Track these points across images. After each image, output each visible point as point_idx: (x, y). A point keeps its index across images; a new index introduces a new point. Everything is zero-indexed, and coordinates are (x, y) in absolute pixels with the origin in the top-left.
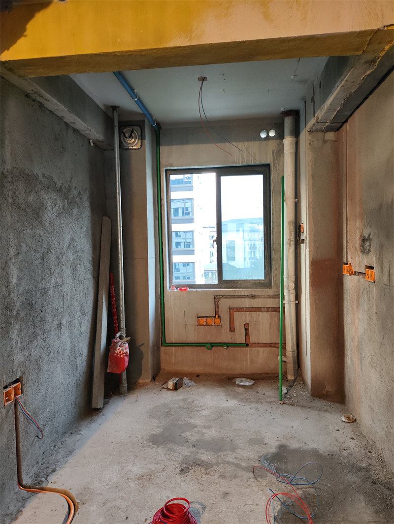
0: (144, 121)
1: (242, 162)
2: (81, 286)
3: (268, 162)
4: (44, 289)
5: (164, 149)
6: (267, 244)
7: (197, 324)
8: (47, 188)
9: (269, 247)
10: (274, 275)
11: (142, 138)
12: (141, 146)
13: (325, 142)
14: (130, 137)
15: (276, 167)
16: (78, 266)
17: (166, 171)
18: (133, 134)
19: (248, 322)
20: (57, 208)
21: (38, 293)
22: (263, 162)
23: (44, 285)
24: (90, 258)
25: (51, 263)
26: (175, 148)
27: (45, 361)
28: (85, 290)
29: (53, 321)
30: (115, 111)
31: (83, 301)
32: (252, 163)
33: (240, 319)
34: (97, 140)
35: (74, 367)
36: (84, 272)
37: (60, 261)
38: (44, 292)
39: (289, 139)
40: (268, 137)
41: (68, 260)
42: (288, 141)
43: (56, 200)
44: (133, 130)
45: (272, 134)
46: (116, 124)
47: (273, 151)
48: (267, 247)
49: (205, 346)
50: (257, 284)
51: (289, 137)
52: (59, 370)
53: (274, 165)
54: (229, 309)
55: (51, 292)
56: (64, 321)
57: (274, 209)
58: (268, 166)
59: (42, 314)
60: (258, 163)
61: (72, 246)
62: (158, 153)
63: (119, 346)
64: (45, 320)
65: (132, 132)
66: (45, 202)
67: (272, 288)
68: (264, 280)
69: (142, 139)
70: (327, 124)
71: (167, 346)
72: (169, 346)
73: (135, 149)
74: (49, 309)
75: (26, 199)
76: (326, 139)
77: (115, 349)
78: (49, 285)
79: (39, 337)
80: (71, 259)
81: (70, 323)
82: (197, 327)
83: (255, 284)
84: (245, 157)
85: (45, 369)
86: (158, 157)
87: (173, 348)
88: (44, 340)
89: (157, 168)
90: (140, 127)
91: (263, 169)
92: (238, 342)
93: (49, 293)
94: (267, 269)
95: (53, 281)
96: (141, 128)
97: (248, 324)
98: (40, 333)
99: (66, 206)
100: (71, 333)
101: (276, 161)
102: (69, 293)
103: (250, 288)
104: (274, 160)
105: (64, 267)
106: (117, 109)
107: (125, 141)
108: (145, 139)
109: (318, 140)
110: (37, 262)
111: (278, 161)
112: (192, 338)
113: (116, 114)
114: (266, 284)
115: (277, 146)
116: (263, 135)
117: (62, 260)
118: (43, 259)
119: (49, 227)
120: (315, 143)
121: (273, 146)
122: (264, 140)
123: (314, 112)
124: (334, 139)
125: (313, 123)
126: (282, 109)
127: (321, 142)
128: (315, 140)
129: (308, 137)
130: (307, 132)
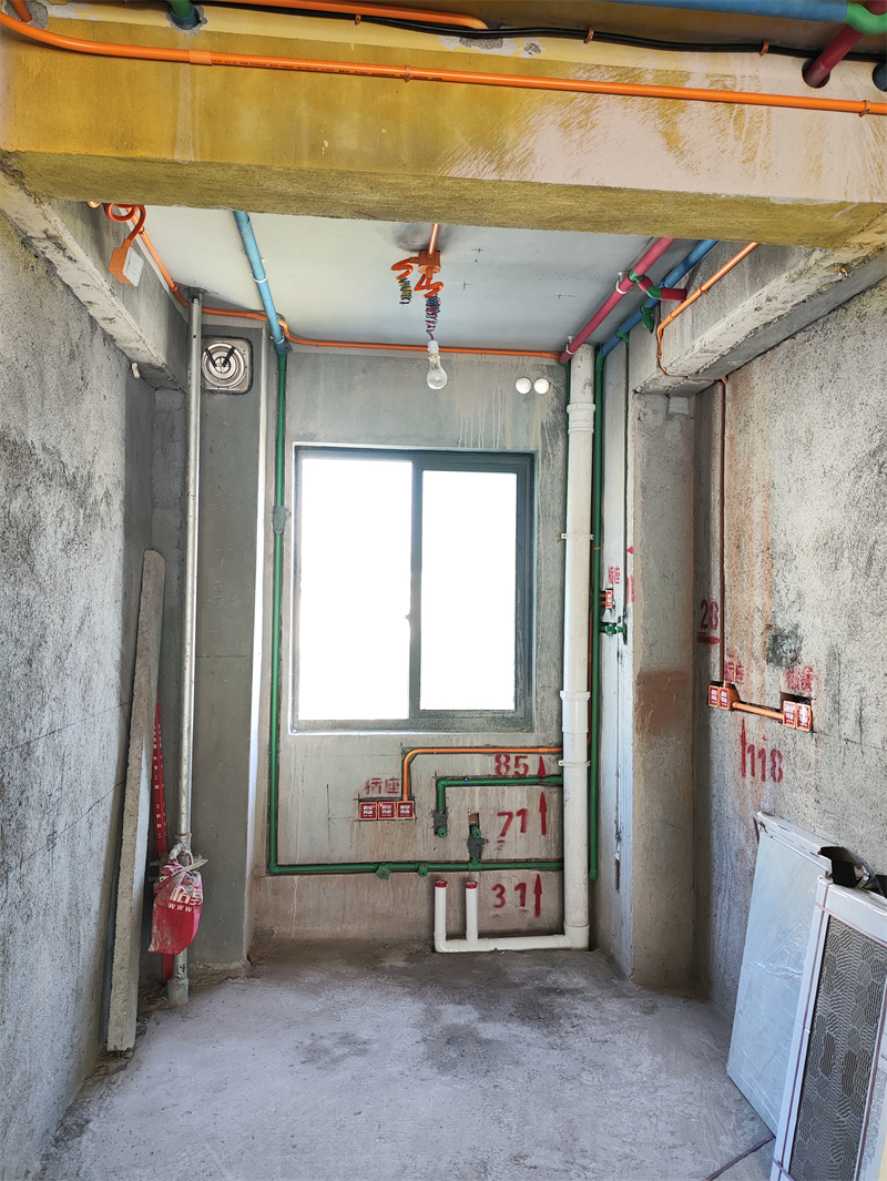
0: (259, 330)
1: (475, 444)
2: (98, 729)
3: (532, 449)
4: (28, 743)
5: (296, 399)
6: (523, 630)
7: (357, 816)
8: (48, 477)
9: (527, 636)
10: (539, 700)
11: (253, 368)
12: (250, 387)
13: (669, 417)
14: (224, 365)
15: (549, 460)
16: (94, 676)
17: (298, 448)
18: (231, 359)
19: (477, 810)
20: (64, 528)
21: (15, 754)
22: (520, 448)
23: (28, 732)
24: (117, 656)
25: (45, 673)
26: (321, 399)
27: (19, 940)
28: (104, 738)
29: (40, 826)
30: (195, 299)
31: (98, 768)
32: (496, 448)
33: (461, 803)
34: (150, 364)
35: (74, 945)
36: (105, 691)
37: (62, 669)
38: (27, 750)
40: (532, 394)
41: (77, 662)
43: (62, 509)
44: (233, 348)
47: (542, 424)
48: (523, 635)
49: (374, 871)
50: (498, 719)
52: (45, 956)
53: (544, 456)
54: (434, 780)
55: (39, 751)
56: (60, 828)
57: (542, 552)
58: (530, 457)
59: (20, 811)
60: (509, 448)
61: (85, 627)
62: (281, 408)
63: (182, 883)
64: (25, 827)
65: (231, 352)
66: (42, 514)
67: (531, 730)
68: (513, 713)
69: (252, 372)
71: (281, 874)
72: (286, 874)
73: (234, 393)
74: (34, 794)
75: (7, 506)
76: (671, 410)
77: (170, 892)
78: (38, 731)
79: (11, 875)
80: (83, 660)
81: (72, 826)
82: (356, 824)
83: (494, 719)
84: (481, 433)
85: (18, 961)
86: (281, 417)
87: (296, 877)
88: (20, 882)
89: (277, 441)
90: (249, 342)
91: (522, 464)
92: (452, 859)
93: (37, 754)
94: (520, 686)
95: (46, 721)
96: (251, 347)
97: (478, 814)
98: (13, 864)
99: (81, 523)
100: (73, 855)
101: (549, 447)
102: (74, 750)
103: (484, 730)
104: (544, 446)
105: (69, 681)
106: (201, 296)
107: (210, 373)
108: (260, 372)
109: (655, 412)
110: (18, 673)
111: (552, 447)
112: (344, 851)
113: (196, 307)
114: (520, 719)
115: (551, 415)
116: (523, 387)
117: (66, 665)
118: (29, 662)
119: (46, 578)
120: (650, 416)
121: (543, 414)
122: (525, 401)
123: (659, 354)
124: (687, 413)
125: (654, 376)
126: (570, 338)
127: (661, 416)
128: (650, 412)
129: (635, 405)
130: (631, 394)
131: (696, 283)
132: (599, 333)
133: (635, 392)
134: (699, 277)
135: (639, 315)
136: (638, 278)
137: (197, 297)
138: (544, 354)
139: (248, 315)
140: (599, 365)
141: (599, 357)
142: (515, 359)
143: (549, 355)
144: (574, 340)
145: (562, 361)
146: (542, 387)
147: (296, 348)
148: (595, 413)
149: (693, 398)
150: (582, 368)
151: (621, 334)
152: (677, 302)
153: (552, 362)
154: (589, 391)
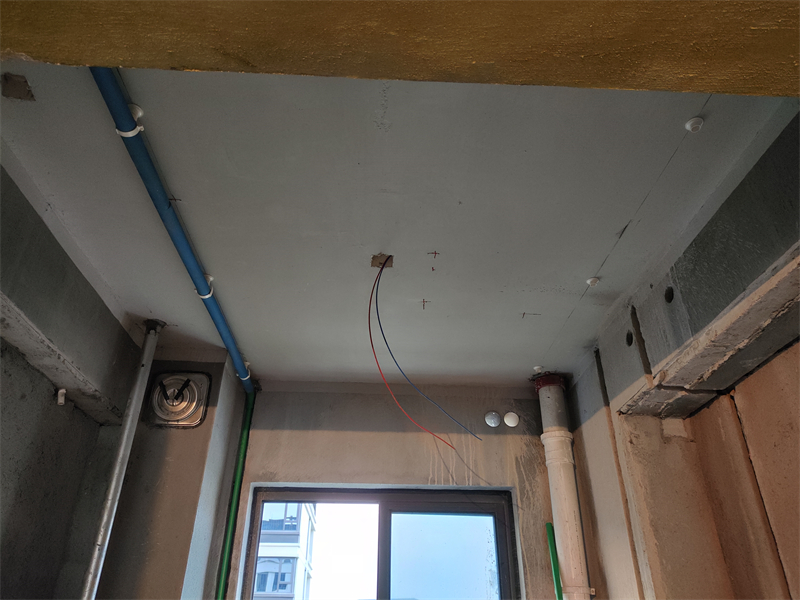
0: (221, 366)
1: (447, 481)
3: (508, 485)
5: (259, 437)
11: (209, 401)
12: (202, 420)
13: (666, 440)
14: (176, 398)
15: (528, 498)
17: (257, 490)
18: (186, 392)
22: (496, 485)
26: (285, 435)
30: (152, 332)
32: (469, 484)
34: (79, 390)
39: (557, 433)
40: (502, 429)
42: (554, 438)
44: (188, 381)
45: (511, 421)
46: (147, 360)
47: (517, 459)
51: (555, 428)
53: (522, 494)
58: (506, 494)
60: (483, 485)
62: (243, 446)
65: (186, 384)
69: (207, 406)
70: (681, 394)
73: (184, 427)
76: (666, 433)
84: (452, 469)
86: (242, 455)
89: (234, 482)
90: (210, 376)
91: (495, 503)
96: (211, 380)
101: (527, 483)
104: (522, 482)
106: (159, 328)
107: (161, 406)
108: (215, 405)
111: (530, 485)
113: (152, 340)
115: (525, 448)
116: (492, 421)
120: (643, 440)
121: (516, 450)
122: (496, 433)
124: (684, 435)
125: (644, 390)
126: (536, 368)
127: (656, 439)
128: (642, 434)
129: (622, 429)
130: (615, 416)
133: (621, 413)
137: (155, 329)
147: (265, 388)
149: (687, 419)
150: (552, 399)
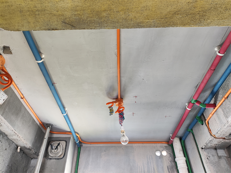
0: (70, 138)
12: (64, 156)
13: (220, 157)
14: (56, 149)
18: (59, 147)
34: (25, 147)
40: (161, 156)
44: (59, 143)
65: (59, 144)
69: (65, 151)
73: (58, 159)
76: (219, 155)
84: (146, 171)
90: (66, 142)
96: (66, 143)
106: (50, 127)
108: (68, 151)
109: (213, 156)
113: (48, 130)
115: (170, 163)
116: (158, 154)
120: (212, 158)
121: (167, 163)
122: (160, 158)
123: (210, 130)
124: (226, 155)
125: (210, 139)
126: (171, 135)
127: (216, 157)
128: (211, 156)
129: (203, 154)
130: (200, 150)
131: (219, 99)
132: (181, 132)
133: (202, 148)
134: (220, 96)
135: (196, 120)
136: (194, 101)
137: (49, 127)
138: (163, 143)
139: (67, 133)
140: (183, 144)
141: (182, 141)
142: (154, 145)
143: (165, 143)
144: (172, 136)
145: (170, 144)
146: (164, 153)
147: (84, 145)
148: (186, 161)
149: (226, 150)
150: (177, 145)
151: (189, 130)
152: (212, 108)
153: (166, 145)
154: (182, 153)
